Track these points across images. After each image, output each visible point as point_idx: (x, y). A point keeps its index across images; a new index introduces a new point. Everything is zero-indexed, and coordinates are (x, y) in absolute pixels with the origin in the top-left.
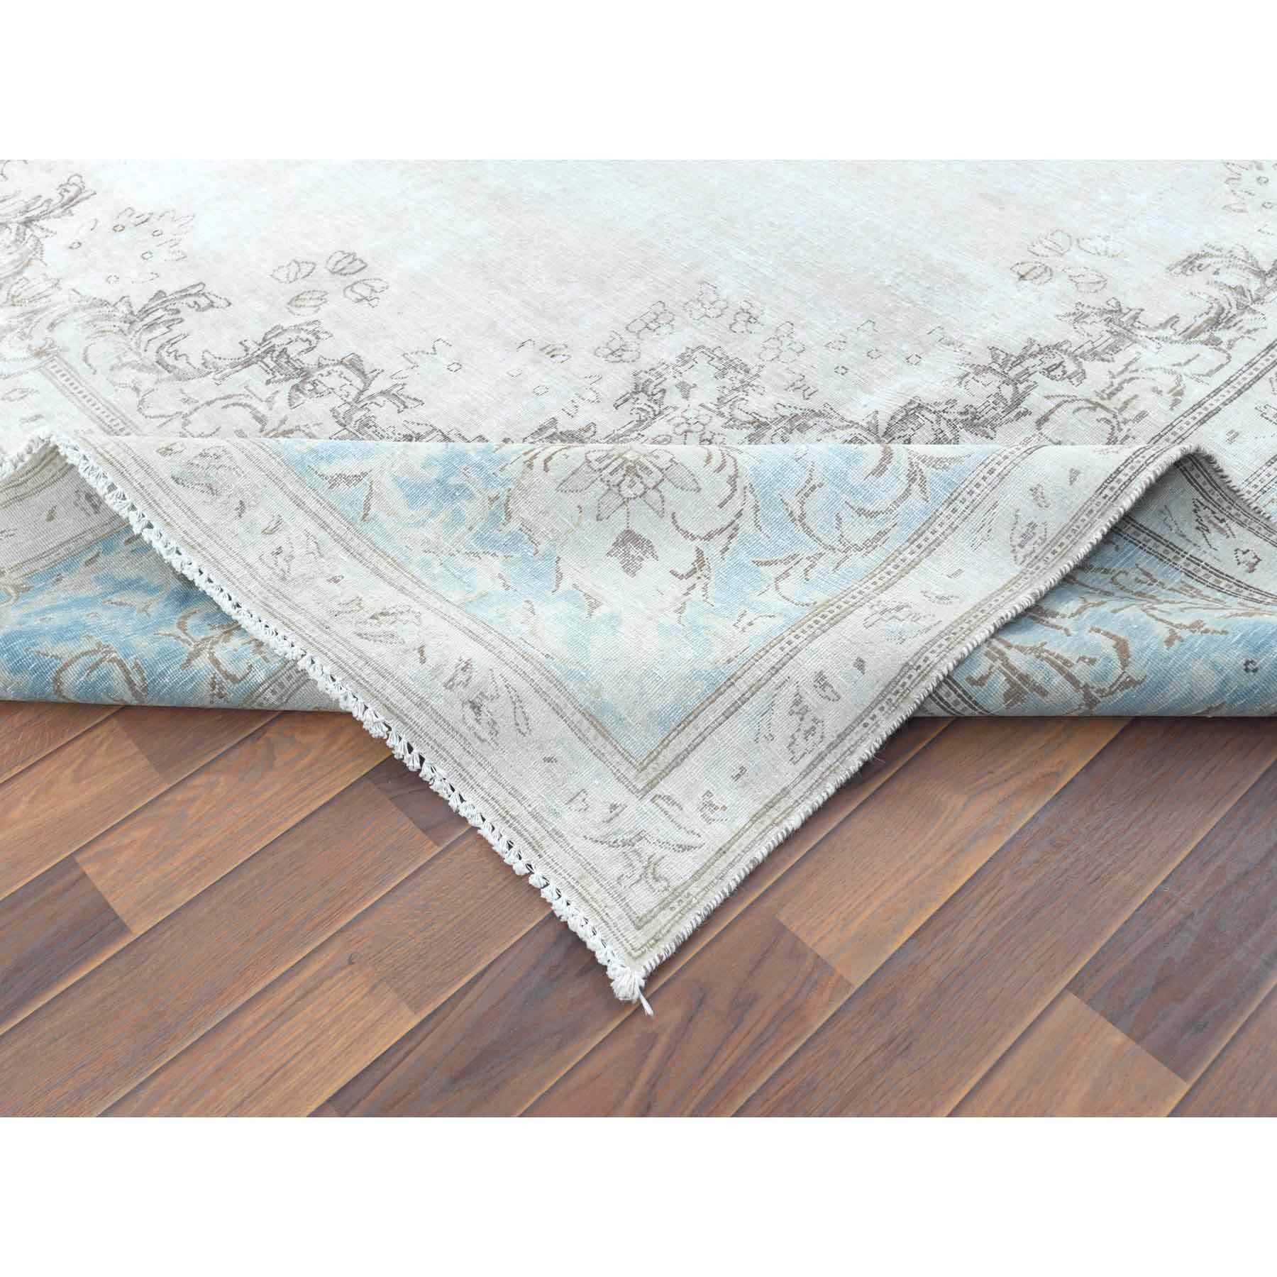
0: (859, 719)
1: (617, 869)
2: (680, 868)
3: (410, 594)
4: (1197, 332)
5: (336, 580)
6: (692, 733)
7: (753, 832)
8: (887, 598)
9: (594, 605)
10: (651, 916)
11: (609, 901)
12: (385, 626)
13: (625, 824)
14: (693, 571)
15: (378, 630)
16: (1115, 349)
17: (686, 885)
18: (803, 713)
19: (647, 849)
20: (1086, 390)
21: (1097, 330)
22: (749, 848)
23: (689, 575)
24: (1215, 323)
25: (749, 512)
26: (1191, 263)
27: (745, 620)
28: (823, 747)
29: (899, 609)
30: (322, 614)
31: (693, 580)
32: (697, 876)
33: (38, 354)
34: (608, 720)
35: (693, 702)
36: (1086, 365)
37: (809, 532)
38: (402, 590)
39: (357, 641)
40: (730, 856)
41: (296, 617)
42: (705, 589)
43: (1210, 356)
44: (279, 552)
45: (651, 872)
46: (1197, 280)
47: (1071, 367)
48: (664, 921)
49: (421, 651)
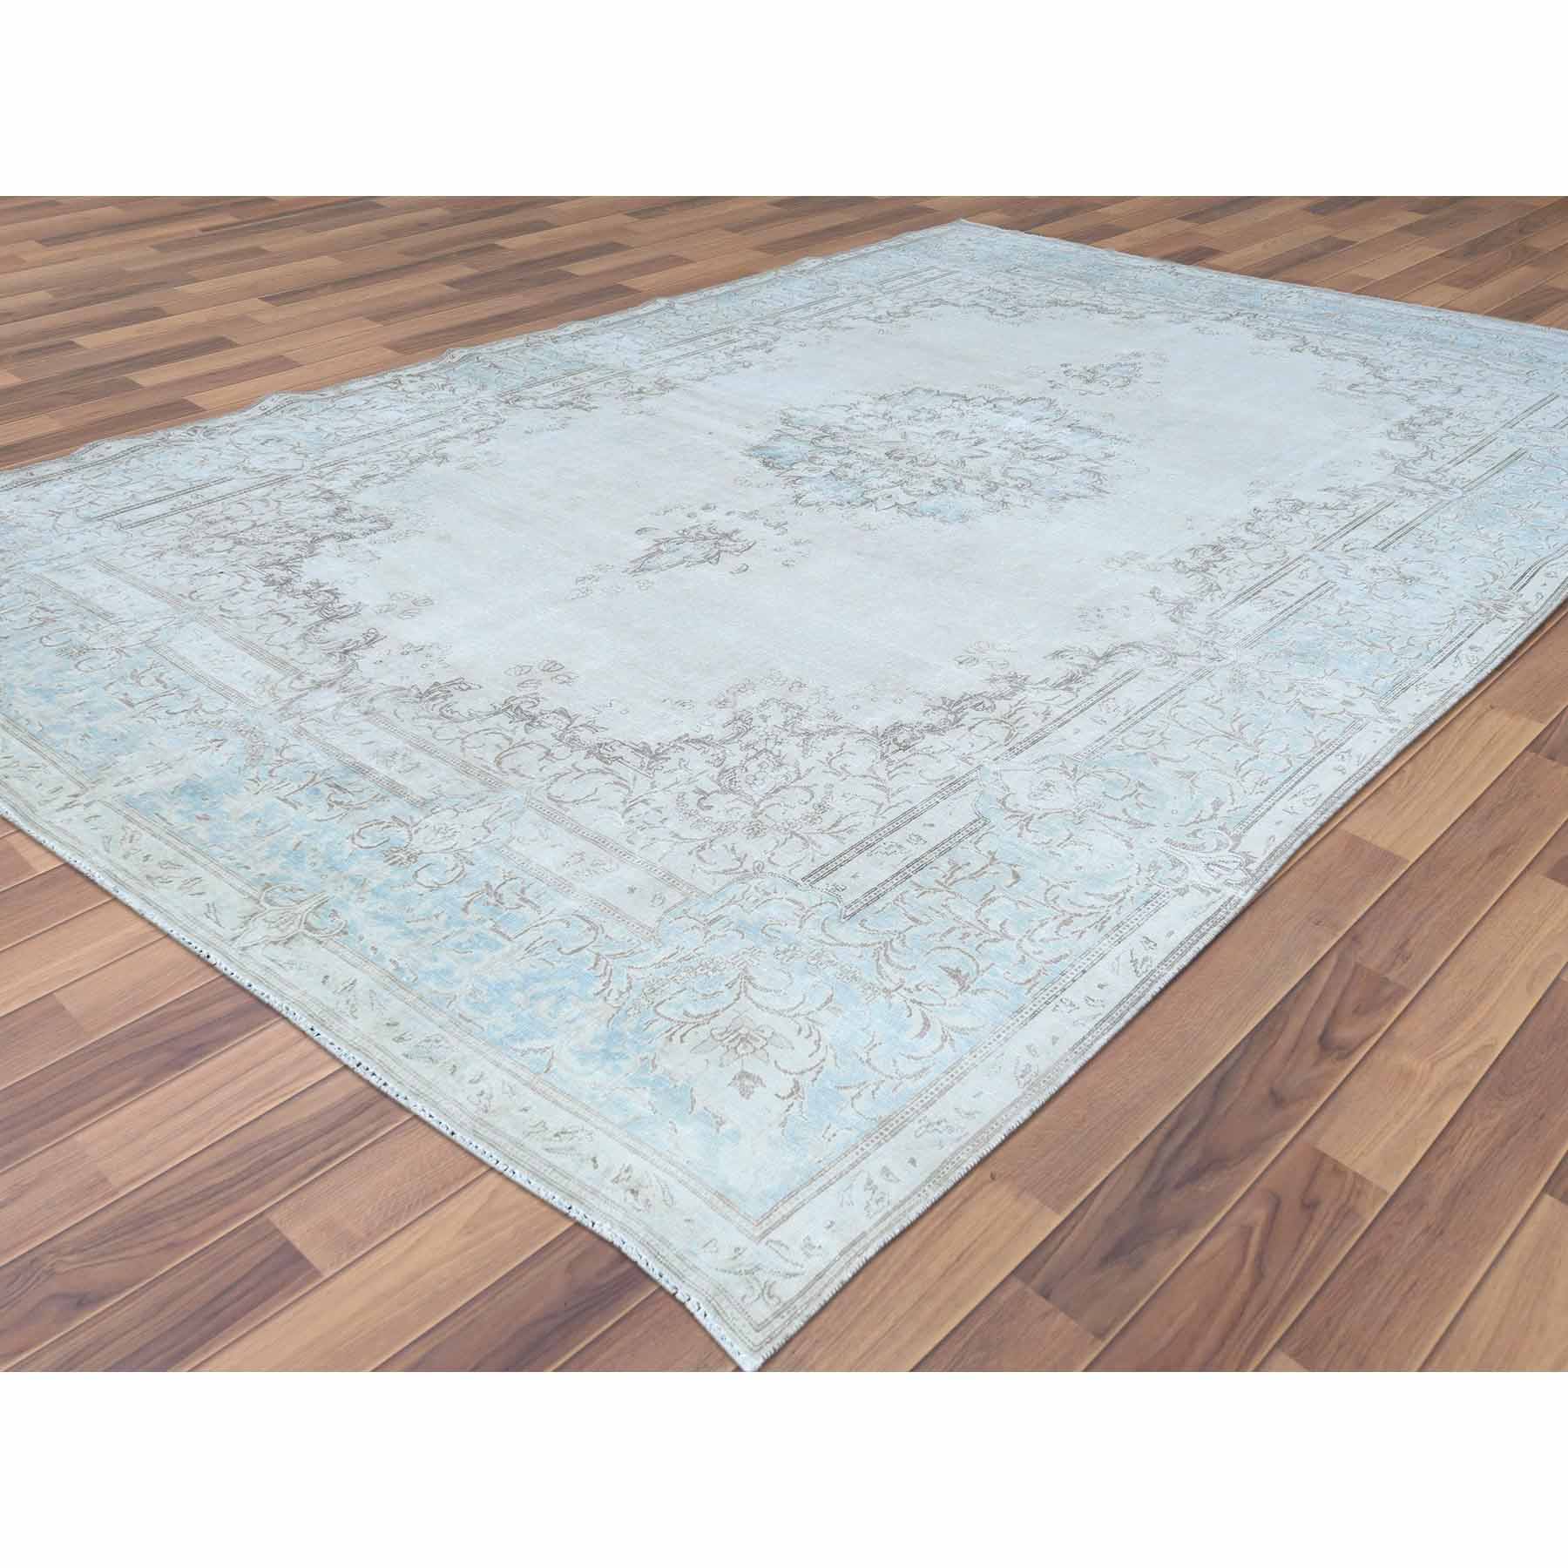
0: (914, 1193)
1: (741, 1292)
2: (788, 1289)
3: (581, 1117)
4: (1060, 685)
5: (526, 1110)
6: (794, 1202)
7: (842, 1262)
8: (930, 1114)
9: (721, 1123)
10: (767, 1322)
11: (737, 1315)
12: (565, 1142)
13: (746, 1259)
14: (792, 1094)
15: (558, 1145)
16: (1013, 694)
17: (792, 1301)
18: (874, 1190)
19: (763, 1277)
20: (996, 714)
21: (1004, 686)
22: (839, 1273)
23: (789, 1096)
24: (1070, 680)
25: (830, 1058)
26: (1057, 654)
27: (831, 1131)
28: (890, 1208)
29: (938, 1123)
30: (516, 1135)
31: (791, 1100)
32: (801, 1294)
33: (366, 713)
34: (732, 1197)
35: (794, 1185)
36: (996, 702)
37: (874, 1069)
38: (576, 1114)
39: (546, 1155)
40: (825, 1280)
41: (498, 1139)
42: (801, 1106)
43: (1067, 696)
44: (482, 1093)
45: (768, 1291)
46: (1059, 662)
47: (988, 704)
48: (777, 1325)
49: (594, 1160)
